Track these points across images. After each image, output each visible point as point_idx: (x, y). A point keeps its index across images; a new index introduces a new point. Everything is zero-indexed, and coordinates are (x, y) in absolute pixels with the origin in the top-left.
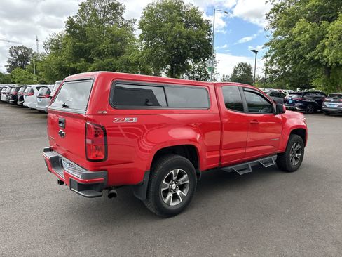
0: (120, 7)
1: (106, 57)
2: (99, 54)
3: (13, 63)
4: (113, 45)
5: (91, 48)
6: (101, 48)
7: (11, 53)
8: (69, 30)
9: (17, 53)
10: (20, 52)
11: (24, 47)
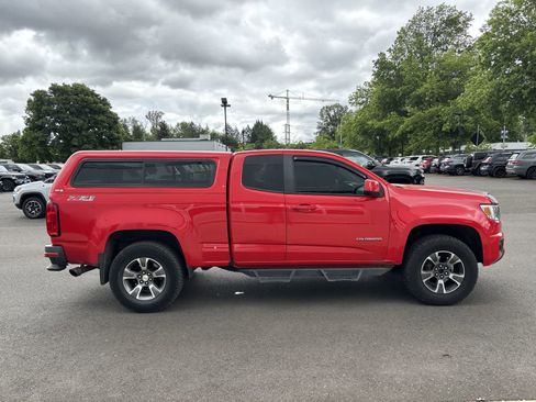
0: (462, 19)
1: (430, 104)
2: (419, 102)
3: (324, 129)
4: (443, 83)
5: (406, 94)
6: (420, 91)
7: (322, 116)
8: (377, 75)
9: (329, 115)
10: (332, 113)
11: (337, 106)
